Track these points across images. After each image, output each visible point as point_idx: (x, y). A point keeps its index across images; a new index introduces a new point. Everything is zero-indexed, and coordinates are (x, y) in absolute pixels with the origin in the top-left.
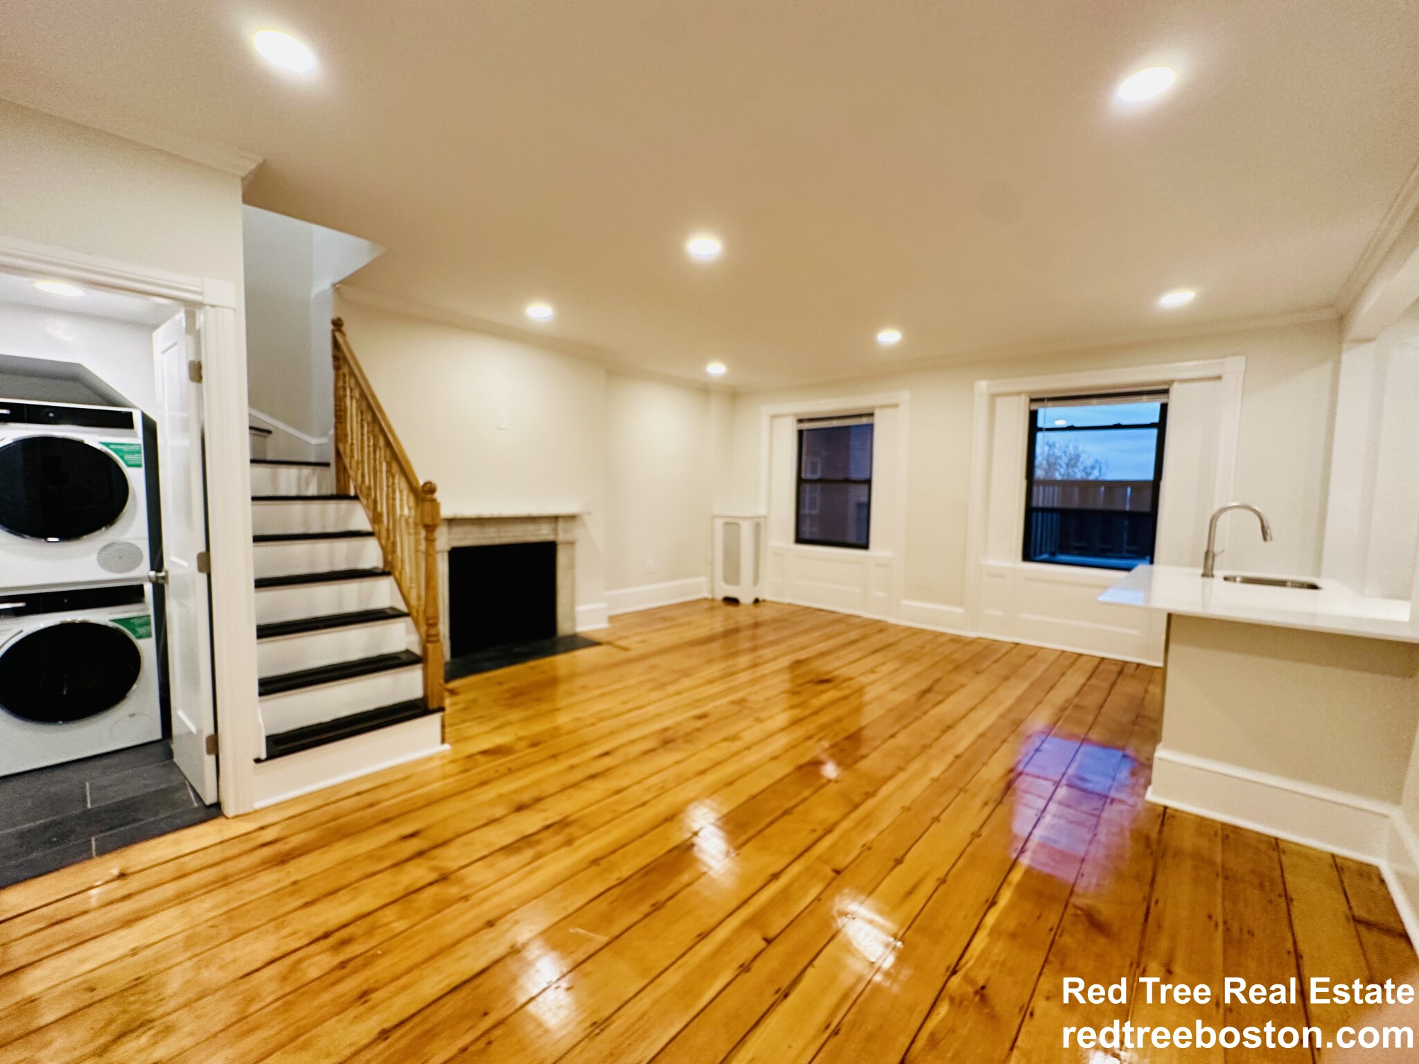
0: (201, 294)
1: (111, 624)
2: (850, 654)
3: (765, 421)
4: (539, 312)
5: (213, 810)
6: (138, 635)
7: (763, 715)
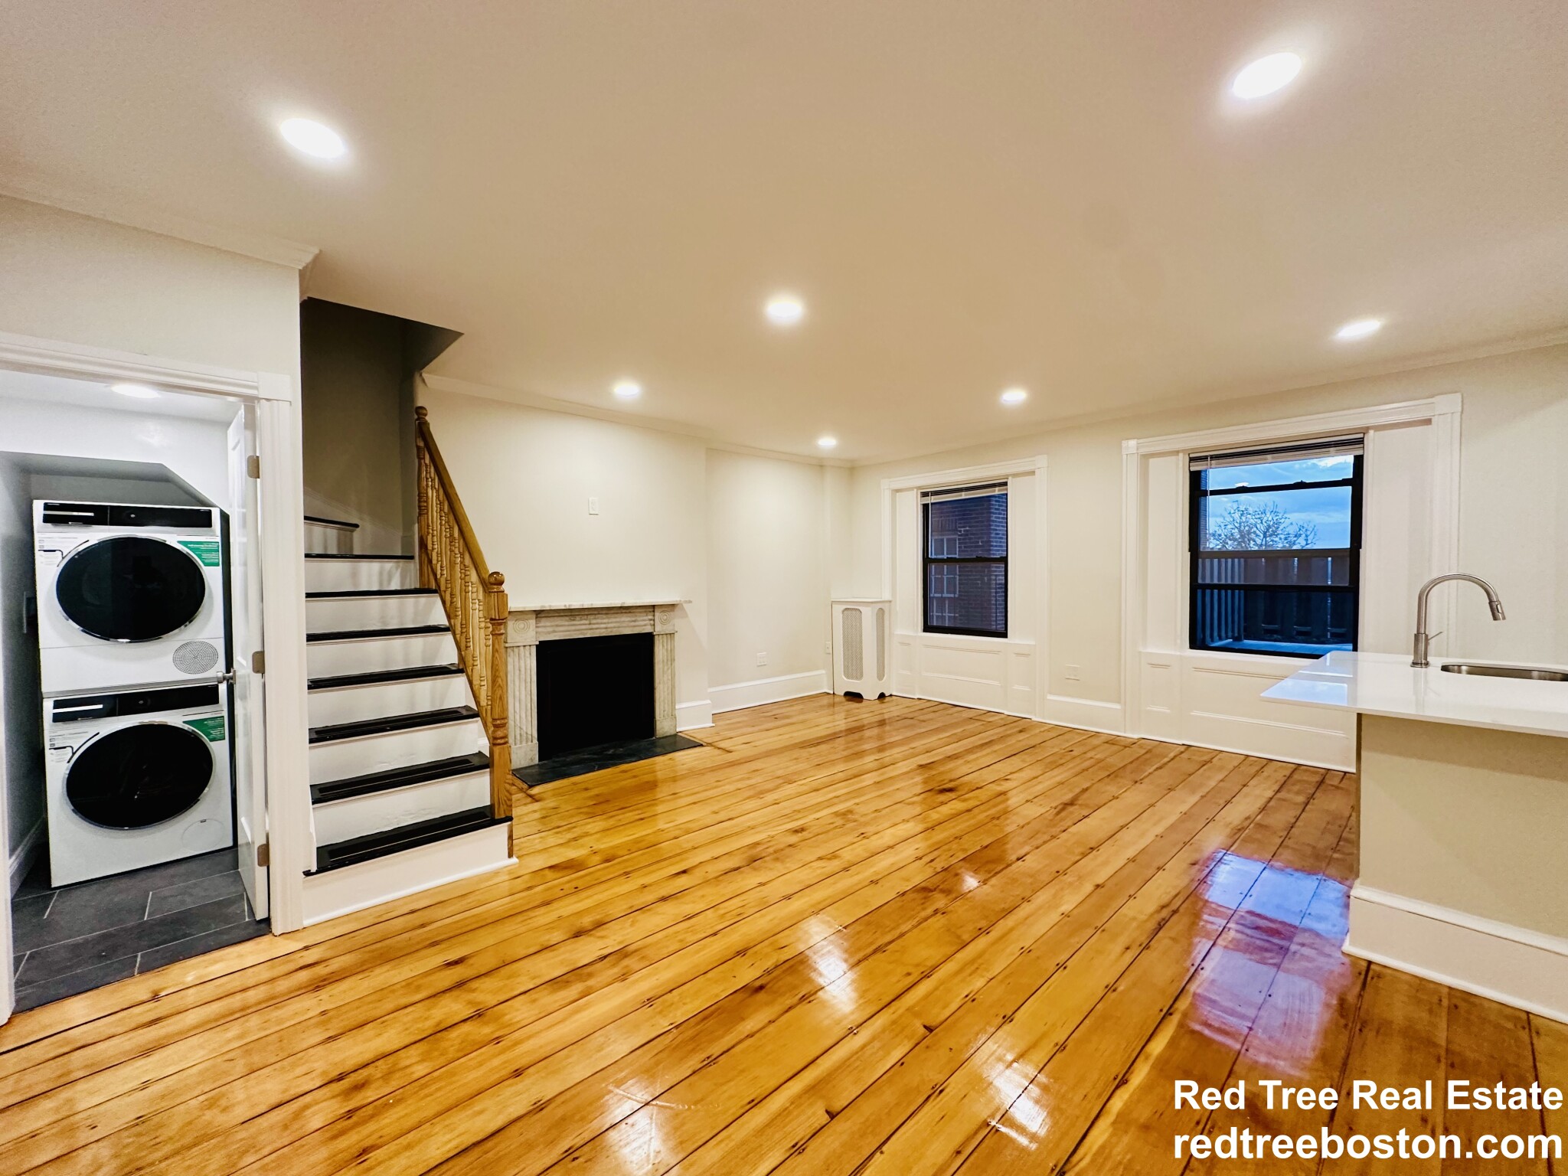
0: (256, 388)
1: (186, 727)
2: (984, 757)
3: (887, 496)
4: (626, 390)
5: (263, 925)
6: (211, 737)
7: (870, 829)
